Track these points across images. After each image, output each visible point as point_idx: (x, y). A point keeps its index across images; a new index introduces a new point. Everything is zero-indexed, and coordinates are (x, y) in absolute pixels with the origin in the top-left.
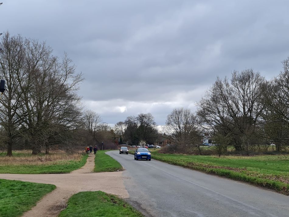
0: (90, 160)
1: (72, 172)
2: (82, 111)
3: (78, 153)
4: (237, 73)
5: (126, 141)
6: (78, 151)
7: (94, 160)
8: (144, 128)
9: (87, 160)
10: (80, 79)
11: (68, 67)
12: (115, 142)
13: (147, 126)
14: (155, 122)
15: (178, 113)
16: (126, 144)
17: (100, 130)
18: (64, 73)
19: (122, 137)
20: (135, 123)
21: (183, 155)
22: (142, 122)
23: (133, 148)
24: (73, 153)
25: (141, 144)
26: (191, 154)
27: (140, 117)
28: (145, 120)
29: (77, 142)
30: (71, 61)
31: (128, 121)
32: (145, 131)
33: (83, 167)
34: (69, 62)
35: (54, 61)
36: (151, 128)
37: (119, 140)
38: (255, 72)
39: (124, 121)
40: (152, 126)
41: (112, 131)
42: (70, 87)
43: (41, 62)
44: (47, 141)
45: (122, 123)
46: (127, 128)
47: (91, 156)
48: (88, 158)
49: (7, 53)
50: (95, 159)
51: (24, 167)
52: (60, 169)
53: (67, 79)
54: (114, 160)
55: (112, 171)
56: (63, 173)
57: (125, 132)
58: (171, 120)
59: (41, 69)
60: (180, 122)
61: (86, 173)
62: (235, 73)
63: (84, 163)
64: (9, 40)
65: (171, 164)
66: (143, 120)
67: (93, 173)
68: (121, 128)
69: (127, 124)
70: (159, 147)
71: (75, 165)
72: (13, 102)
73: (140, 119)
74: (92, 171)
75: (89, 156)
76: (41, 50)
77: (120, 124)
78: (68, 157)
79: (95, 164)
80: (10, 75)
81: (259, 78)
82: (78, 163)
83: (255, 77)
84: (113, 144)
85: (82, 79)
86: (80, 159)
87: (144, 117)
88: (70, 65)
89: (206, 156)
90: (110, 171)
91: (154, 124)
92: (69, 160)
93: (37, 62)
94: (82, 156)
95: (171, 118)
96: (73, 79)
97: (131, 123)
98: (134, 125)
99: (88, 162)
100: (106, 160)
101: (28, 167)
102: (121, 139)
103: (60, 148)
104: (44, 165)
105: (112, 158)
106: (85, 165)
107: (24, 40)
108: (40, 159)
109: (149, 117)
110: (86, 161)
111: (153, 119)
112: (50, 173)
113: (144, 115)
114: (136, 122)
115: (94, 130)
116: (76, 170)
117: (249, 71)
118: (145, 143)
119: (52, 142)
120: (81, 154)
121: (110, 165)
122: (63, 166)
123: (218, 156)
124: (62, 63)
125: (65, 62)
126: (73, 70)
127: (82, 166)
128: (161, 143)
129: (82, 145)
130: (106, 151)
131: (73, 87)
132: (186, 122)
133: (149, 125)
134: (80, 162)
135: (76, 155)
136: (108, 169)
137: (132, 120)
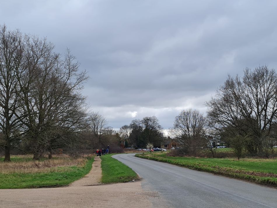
0: (96, 165)
1: (73, 183)
2: (86, 112)
3: (83, 157)
4: (250, 71)
5: (131, 144)
6: (83, 155)
7: (100, 166)
8: (149, 131)
9: (93, 165)
10: (84, 78)
11: (71, 64)
12: (121, 146)
13: (152, 129)
14: (160, 125)
15: (186, 114)
16: (131, 147)
17: (105, 133)
18: (67, 71)
19: (127, 141)
20: (140, 127)
21: (195, 158)
22: (147, 126)
23: (139, 151)
24: (77, 157)
25: (148, 147)
26: (203, 157)
27: (145, 120)
28: (150, 123)
29: (82, 146)
30: (74, 58)
31: (133, 125)
32: (150, 134)
33: (87, 175)
34: (72, 59)
35: (56, 59)
36: (156, 131)
37: (124, 143)
38: (270, 69)
39: (129, 125)
40: (158, 129)
41: (117, 134)
42: (73, 86)
43: (41, 60)
44: (48, 144)
45: (127, 126)
46: (132, 131)
47: (96, 161)
48: (94, 162)
49: (4, 49)
50: (101, 163)
51: (14, 175)
52: (56, 180)
53: (70, 78)
54: (124, 165)
55: (125, 182)
56: (58, 187)
57: (130, 136)
58: (180, 122)
59: (42, 66)
60: (189, 124)
61: (91, 185)
62: (247, 71)
63: (89, 169)
64: (6, 33)
65: (194, 169)
66: (148, 124)
67: (100, 185)
68: (126, 131)
69: (132, 127)
70: (164, 150)
71: (77, 172)
72: (11, 102)
73: (145, 123)
74: (99, 183)
75: (95, 160)
76: (42, 46)
77: (125, 127)
78: (70, 162)
79: (102, 170)
80: (8, 73)
81: (274, 75)
82: (82, 170)
83: (269, 74)
84: (119, 148)
85: (86, 77)
86: (84, 164)
87: (149, 120)
88: (73, 62)
89: (222, 159)
90: (124, 182)
91: (159, 127)
92: (72, 166)
93: (38, 59)
94: (87, 160)
95: (179, 120)
96: (76, 77)
97: (136, 126)
98: (138, 128)
99: (94, 168)
100: (114, 165)
101: (19, 175)
102: (126, 143)
103: (65, 152)
104: (39, 173)
105: (121, 162)
106: (90, 171)
107: (23, 35)
108: (36, 165)
109: (154, 120)
110: (92, 167)
111: (158, 122)
112: (40, 187)
113: (148, 118)
114: (141, 125)
115: (99, 134)
116: (77, 179)
117: (264, 68)
118: (152, 146)
119: (55, 146)
120: (86, 158)
121: (122, 173)
122: (62, 174)
123: (237, 159)
124: (64, 60)
125: (68, 59)
126: (77, 67)
127: (87, 173)
128: (166, 146)
129: (87, 149)
130: (113, 155)
131: (77, 86)
132: (195, 123)
133: (154, 128)
134: (84, 168)
135: (80, 160)
136: (120, 178)
137: (137, 124)
